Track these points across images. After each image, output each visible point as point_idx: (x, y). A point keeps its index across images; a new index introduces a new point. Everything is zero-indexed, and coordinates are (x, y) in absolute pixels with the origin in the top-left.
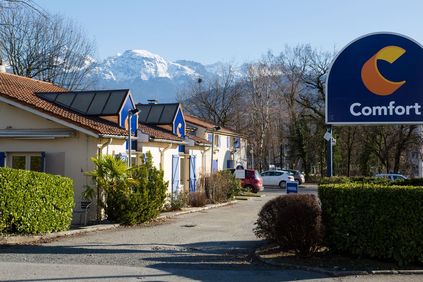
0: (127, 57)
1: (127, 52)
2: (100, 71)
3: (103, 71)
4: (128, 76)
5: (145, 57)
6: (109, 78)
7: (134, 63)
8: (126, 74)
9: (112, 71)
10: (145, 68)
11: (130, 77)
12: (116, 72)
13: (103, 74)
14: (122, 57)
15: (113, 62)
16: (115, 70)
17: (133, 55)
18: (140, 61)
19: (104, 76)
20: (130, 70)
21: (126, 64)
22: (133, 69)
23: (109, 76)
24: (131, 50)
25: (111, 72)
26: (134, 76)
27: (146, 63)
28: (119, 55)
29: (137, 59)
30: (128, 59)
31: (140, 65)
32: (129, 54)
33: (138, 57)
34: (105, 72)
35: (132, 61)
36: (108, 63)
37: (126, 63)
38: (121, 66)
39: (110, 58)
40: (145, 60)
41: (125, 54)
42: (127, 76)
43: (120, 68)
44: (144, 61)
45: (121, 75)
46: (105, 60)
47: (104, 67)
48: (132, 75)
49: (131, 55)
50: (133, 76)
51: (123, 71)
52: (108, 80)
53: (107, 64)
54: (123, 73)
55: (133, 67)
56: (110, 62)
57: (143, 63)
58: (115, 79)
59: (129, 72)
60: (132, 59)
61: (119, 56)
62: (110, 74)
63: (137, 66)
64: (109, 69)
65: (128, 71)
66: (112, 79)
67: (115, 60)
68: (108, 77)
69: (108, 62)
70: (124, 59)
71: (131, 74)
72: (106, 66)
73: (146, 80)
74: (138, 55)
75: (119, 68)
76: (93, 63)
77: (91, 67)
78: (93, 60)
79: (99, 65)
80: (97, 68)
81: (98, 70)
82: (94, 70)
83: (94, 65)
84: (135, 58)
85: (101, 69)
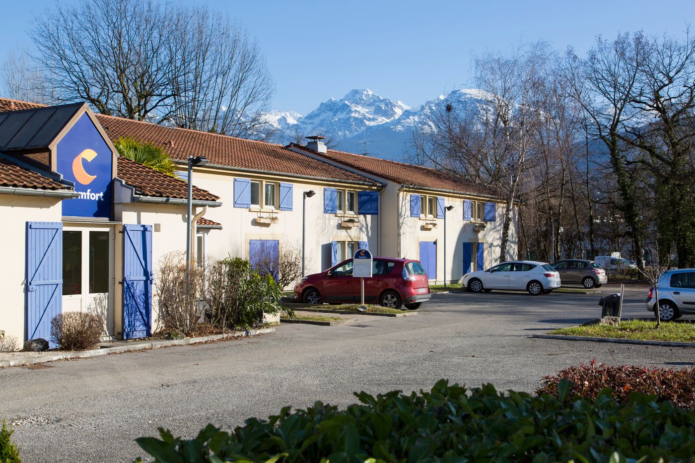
0: (454, 100)
1: (453, 92)
2: (415, 122)
3: (420, 122)
5: (478, 98)
6: (429, 131)
7: (464, 108)
9: (434, 121)
12: (439, 122)
13: (420, 125)
14: (446, 100)
15: (434, 108)
16: (437, 119)
17: (463, 97)
18: (472, 105)
19: (422, 129)
20: (458, 119)
24: (459, 90)
25: (431, 123)
27: (480, 108)
28: (442, 97)
29: (468, 102)
30: (455, 102)
31: (472, 110)
32: (456, 95)
33: (469, 99)
34: (422, 123)
35: (461, 106)
39: (428, 103)
40: (479, 103)
41: (450, 96)
46: (423, 106)
47: (420, 116)
49: (459, 97)
52: (427, 134)
53: (426, 112)
55: (462, 115)
56: (430, 108)
57: (476, 107)
58: (436, 133)
59: (457, 122)
60: (461, 102)
61: (443, 99)
62: (430, 126)
64: (428, 118)
66: (432, 131)
67: (436, 105)
68: (427, 129)
69: (427, 108)
70: (449, 103)
72: (424, 114)
74: (469, 96)
75: (442, 116)
76: (406, 111)
77: (404, 117)
78: (406, 107)
79: (414, 114)
80: (411, 117)
81: (412, 120)
82: (408, 120)
83: (407, 114)
84: (465, 101)
85: (416, 119)
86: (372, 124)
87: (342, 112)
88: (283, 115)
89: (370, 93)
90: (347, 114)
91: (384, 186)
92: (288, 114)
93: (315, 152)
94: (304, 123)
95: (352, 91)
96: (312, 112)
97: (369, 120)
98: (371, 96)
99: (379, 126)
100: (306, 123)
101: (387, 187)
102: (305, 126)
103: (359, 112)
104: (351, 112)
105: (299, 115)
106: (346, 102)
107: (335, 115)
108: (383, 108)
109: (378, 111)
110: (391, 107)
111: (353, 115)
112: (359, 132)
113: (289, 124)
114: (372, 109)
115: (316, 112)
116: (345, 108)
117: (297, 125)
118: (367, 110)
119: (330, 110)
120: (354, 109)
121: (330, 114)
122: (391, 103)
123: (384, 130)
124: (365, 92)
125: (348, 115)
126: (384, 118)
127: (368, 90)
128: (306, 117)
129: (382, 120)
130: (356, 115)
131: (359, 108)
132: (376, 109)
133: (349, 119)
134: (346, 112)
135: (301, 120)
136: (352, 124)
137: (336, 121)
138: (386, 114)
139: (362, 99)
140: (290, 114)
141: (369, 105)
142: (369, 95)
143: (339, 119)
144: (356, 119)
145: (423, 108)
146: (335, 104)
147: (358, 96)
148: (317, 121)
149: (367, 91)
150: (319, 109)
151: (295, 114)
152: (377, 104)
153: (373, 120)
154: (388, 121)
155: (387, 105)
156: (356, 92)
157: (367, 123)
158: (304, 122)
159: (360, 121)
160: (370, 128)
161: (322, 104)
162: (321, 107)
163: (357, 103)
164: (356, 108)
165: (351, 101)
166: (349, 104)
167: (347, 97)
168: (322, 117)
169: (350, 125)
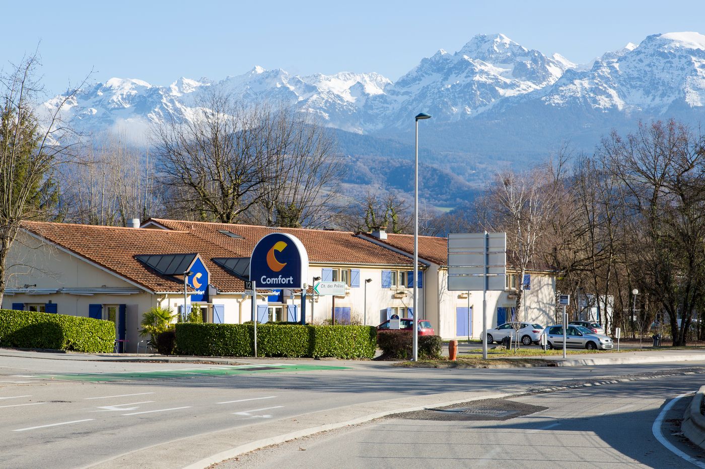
0: (651, 51)
1: (650, 38)
2: (584, 89)
3: (592, 90)
4: (653, 99)
5: (695, 48)
6: (608, 105)
7: (669, 65)
8: (647, 93)
9: (615, 89)
10: (697, 75)
11: (657, 100)
12: (624, 89)
13: (592, 95)
14: (638, 52)
15: (616, 66)
16: (622, 85)
17: (666, 46)
18: (684, 60)
19: (595, 101)
20: (657, 84)
21: (648, 69)
22: (666, 81)
23: (606, 99)
24: (660, 34)
25: (612, 92)
26: (669, 96)
27: (697, 65)
28: (631, 47)
29: (675, 56)
30: (652, 55)
31: (682, 69)
32: (654, 43)
33: (677, 50)
34: (596, 91)
35: (663, 61)
36: (605, 71)
37: (649, 65)
38: (635, 74)
39: (607, 56)
40: (695, 56)
41: (644, 45)
42: (651, 97)
43: (633, 78)
44: (694, 58)
45: (637, 96)
46: (597, 62)
47: (594, 78)
48: (663, 95)
49: (660, 46)
50: (666, 98)
51: (640, 86)
52: (605, 109)
53: (602, 72)
54: (641, 91)
55: (665, 76)
56: (610, 67)
57: (690, 63)
58: (620, 108)
59: (656, 89)
60: (663, 55)
61: (632, 49)
62: (609, 96)
63: (676, 73)
64: (606, 83)
65: (652, 86)
66: (614, 107)
67: (620, 60)
68: (604, 102)
69: (605, 65)
70: (642, 56)
71: (660, 92)
72: (599, 76)
73: (700, 104)
74: (678, 45)
75: (631, 78)
76: (569, 71)
77: (564, 81)
78: (568, 65)
79: (582, 76)
80: (577, 82)
81: (579, 86)
82: (571, 86)
83: (570, 76)
84: (670, 53)
85: (586, 84)
86: (509, 93)
87: (458, 74)
88: (358, 79)
89: (507, 40)
90: (466, 77)
91: (428, 266)
92: (367, 78)
93: (377, 238)
94: (393, 93)
95: (476, 38)
96: (407, 76)
97: (505, 86)
98: (507, 46)
99: (521, 97)
100: (398, 94)
101: (430, 267)
102: (394, 97)
103: (487, 74)
104: (473, 73)
105: (385, 80)
106: (466, 57)
107: (446, 79)
108: (529, 66)
109: (521, 71)
110: (543, 64)
111: (477, 78)
112: (487, 108)
113: (368, 94)
114: (510, 68)
115: (415, 74)
116: (463, 66)
117: (381, 96)
118: (501, 70)
119: (439, 70)
120: (478, 67)
121: (438, 77)
122: (542, 58)
123: (531, 103)
124: (498, 40)
125: (469, 80)
126: (530, 83)
127: (503, 35)
128: (398, 83)
129: (527, 87)
130: (483, 79)
131: (489, 67)
132: (515, 69)
133: (469, 85)
134: (464, 74)
135: (388, 88)
136: (475, 95)
137: (448, 89)
138: (532, 76)
139: (493, 52)
140: (370, 77)
141: (505, 61)
142: (504, 44)
143: (453, 86)
144: (482, 85)
145: (597, 65)
146: (446, 60)
147: (485, 47)
148: (416, 89)
149: (501, 38)
150: (419, 69)
151: (379, 78)
152: (518, 59)
153: (512, 86)
154: (538, 88)
155: (535, 61)
156: (482, 39)
157: (501, 91)
158: (394, 91)
159: (489, 89)
160: (506, 100)
161: (424, 61)
162: (422, 66)
163: (484, 59)
164: (483, 67)
165: (475, 55)
166: (471, 61)
167: (467, 49)
168: (426, 81)
169: (472, 96)
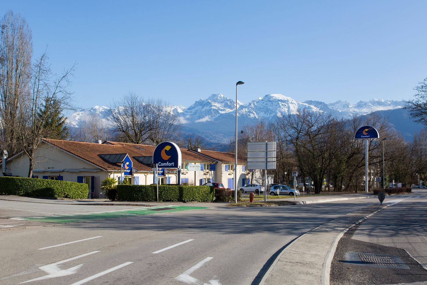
0: (267, 100)
1: (266, 96)
2: (246, 111)
3: (248, 112)
4: (267, 115)
5: (280, 99)
6: (253, 117)
7: (272, 104)
8: (265, 113)
9: (255, 111)
10: (280, 108)
11: (268, 115)
12: (258, 112)
13: (248, 113)
14: (262, 100)
15: (256, 104)
16: (258, 110)
17: (271, 98)
18: (277, 103)
19: (249, 115)
20: (269, 110)
21: (265, 105)
22: (271, 109)
23: (253, 115)
24: (269, 95)
25: (254, 112)
26: (272, 114)
27: (281, 104)
28: (260, 98)
29: (274, 101)
30: (267, 101)
31: (276, 106)
32: (267, 97)
33: (274, 100)
34: (250, 112)
35: (270, 103)
36: (252, 106)
37: (266, 104)
38: (262, 107)
39: (253, 101)
40: (280, 101)
41: (264, 98)
42: (266, 114)
43: (261, 108)
44: (280, 102)
45: (262, 114)
46: (250, 103)
47: (249, 108)
48: (270, 114)
49: (269, 98)
50: (271, 115)
51: (263, 111)
54: (263, 113)
55: (271, 108)
56: (254, 105)
57: (279, 104)
58: (257, 117)
59: (268, 112)
60: (270, 101)
61: (261, 99)
62: (254, 114)
63: (274, 107)
64: (253, 110)
65: (267, 111)
66: (255, 117)
67: (257, 102)
68: (252, 116)
69: (252, 104)
70: (264, 101)
71: (269, 113)
72: (251, 107)
73: (281, 117)
74: (275, 98)
75: (260, 108)
76: (241, 106)
77: (240, 109)
78: (241, 104)
79: (245, 107)
80: (244, 109)
81: (244, 111)
82: (242, 111)
83: (242, 107)
84: (272, 100)
85: (247, 110)
86: (223, 112)
87: (207, 106)
88: (175, 107)
89: (222, 96)
90: (209, 107)
92: (178, 107)
94: (187, 112)
95: (212, 95)
96: (191, 106)
97: (222, 110)
98: (222, 98)
99: (226, 114)
100: (188, 112)
102: (187, 113)
103: (216, 106)
104: (212, 106)
105: (184, 108)
106: (209, 101)
107: (203, 108)
108: (229, 104)
109: (226, 106)
110: (233, 103)
111: (213, 107)
112: (216, 117)
113: (179, 112)
114: (223, 104)
115: (193, 106)
116: (208, 104)
117: (183, 113)
118: (220, 105)
119: (201, 105)
120: (213, 104)
121: (200, 107)
123: (229, 115)
124: (219, 95)
125: (210, 108)
126: (229, 109)
127: (221, 94)
128: (188, 109)
129: (228, 110)
130: (215, 108)
131: (216, 104)
132: (225, 105)
133: (210, 110)
134: (209, 106)
135: (185, 110)
136: (212, 113)
137: (204, 111)
138: (230, 107)
139: (218, 99)
140: (179, 107)
141: (221, 102)
142: (221, 97)
143: (205, 110)
144: (214, 110)
145: (250, 104)
146: (203, 102)
147: (215, 98)
148: (193, 111)
149: (220, 95)
150: (195, 104)
151: (182, 107)
152: (226, 101)
153: (224, 110)
154: (232, 111)
155: (231, 102)
156: (215, 95)
157: (220, 112)
159: (217, 111)
160: (222, 114)
161: (196, 102)
162: (196, 103)
163: (215, 101)
164: (215, 104)
165: (212, 100)
166: (211, 102)
167: (210, 98)
168: (197, 108)
169: (211, 114)
